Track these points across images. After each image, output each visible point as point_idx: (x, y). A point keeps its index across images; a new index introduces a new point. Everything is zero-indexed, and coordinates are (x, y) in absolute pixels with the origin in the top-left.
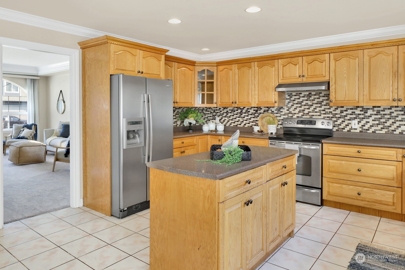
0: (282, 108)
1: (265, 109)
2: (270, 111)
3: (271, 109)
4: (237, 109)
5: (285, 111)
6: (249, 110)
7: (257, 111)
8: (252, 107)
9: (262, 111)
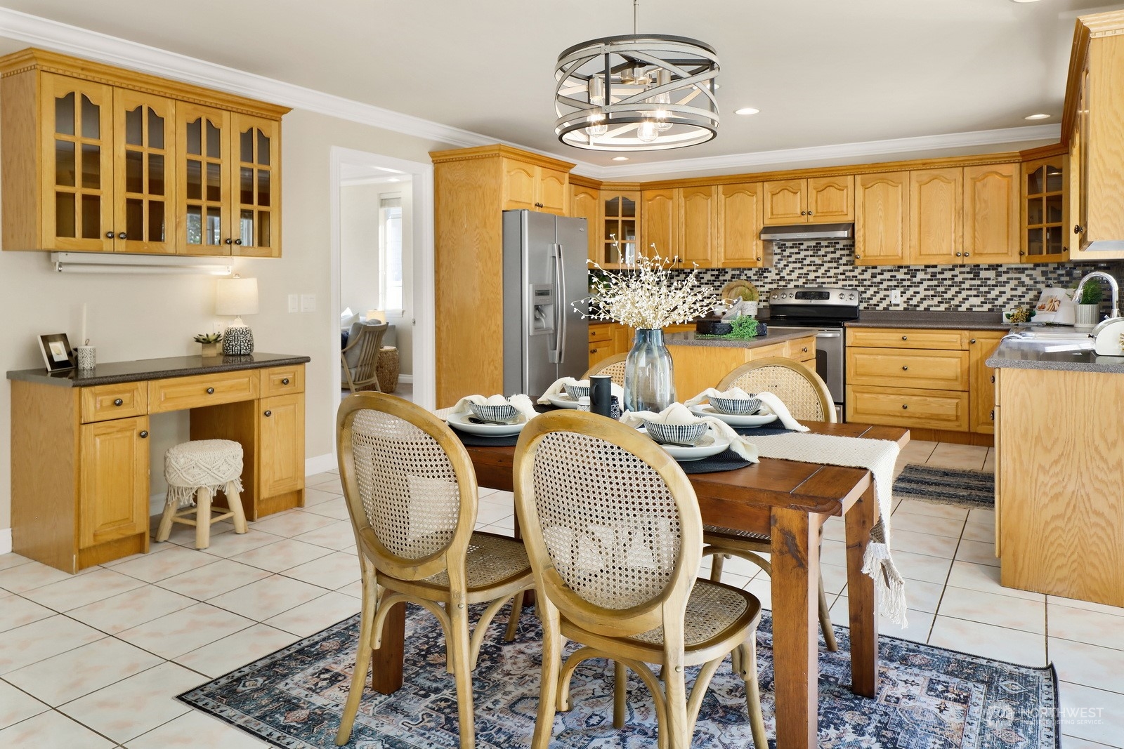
0: (766, 270)
1: (734, 272)
2: (743, 277)
3: (745, 272)
4: (677, 273)
5: (772, 276)
6: (701, 275)
7: (717, 277)
8: (707, 270)
9: (728, 277)
